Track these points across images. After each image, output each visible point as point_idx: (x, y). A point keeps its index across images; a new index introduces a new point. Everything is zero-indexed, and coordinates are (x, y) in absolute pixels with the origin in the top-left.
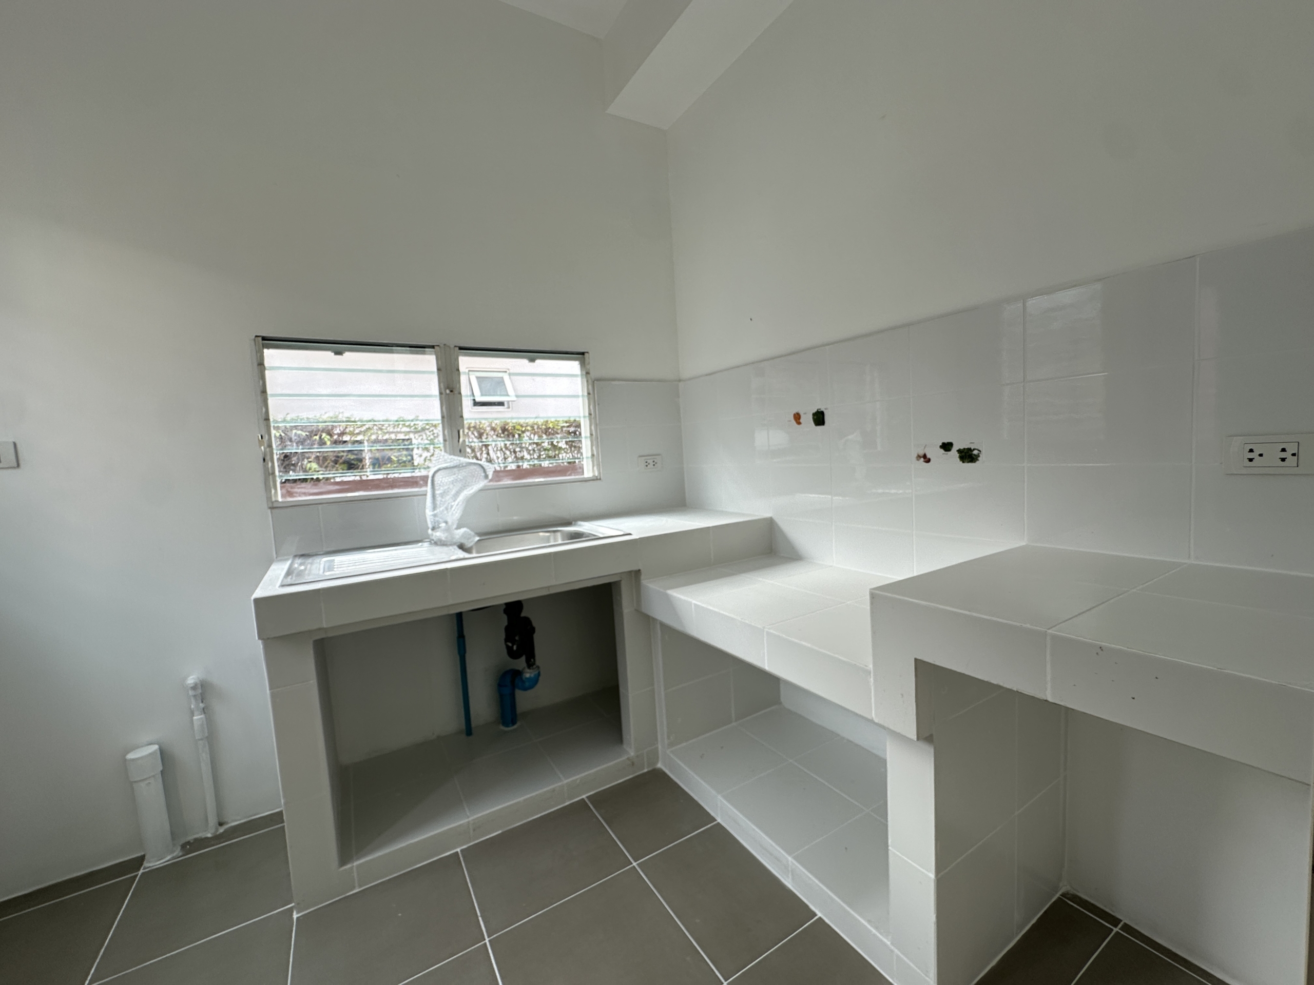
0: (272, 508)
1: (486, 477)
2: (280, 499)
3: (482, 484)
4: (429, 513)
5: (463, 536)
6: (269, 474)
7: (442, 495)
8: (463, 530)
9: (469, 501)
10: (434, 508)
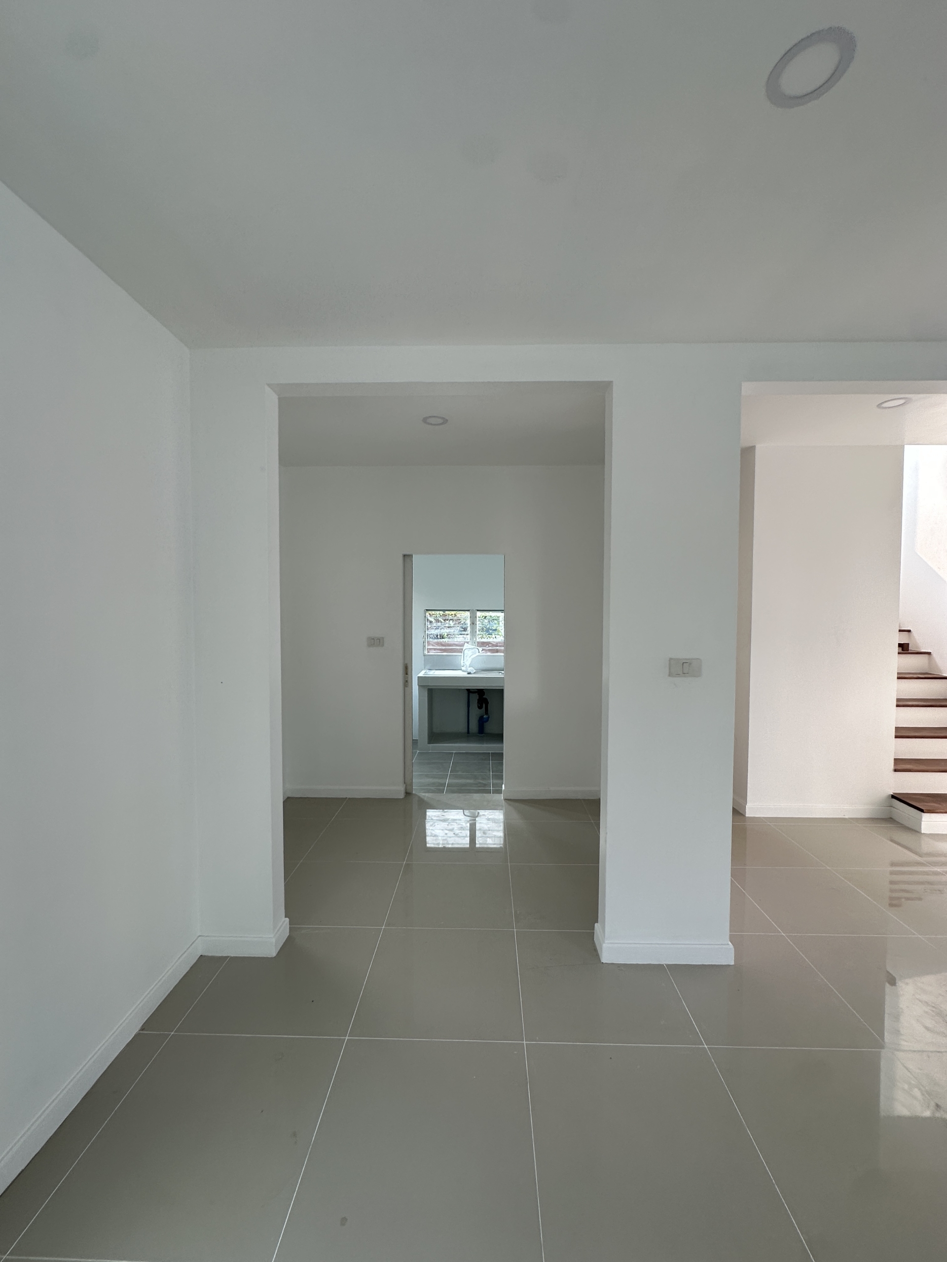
0: (424, 656)
1: (479, 652)
2: (426, 653)
3: (478, 654)
4: (462, 661)
5: (471, 670)
6: (424, 646)
7: (466, 656)
8: (471, 668)
9: (473, 659)
10: (464, 660)
